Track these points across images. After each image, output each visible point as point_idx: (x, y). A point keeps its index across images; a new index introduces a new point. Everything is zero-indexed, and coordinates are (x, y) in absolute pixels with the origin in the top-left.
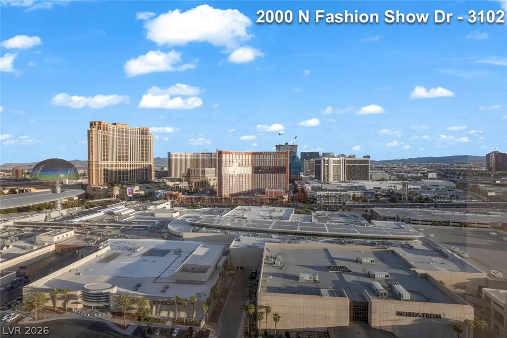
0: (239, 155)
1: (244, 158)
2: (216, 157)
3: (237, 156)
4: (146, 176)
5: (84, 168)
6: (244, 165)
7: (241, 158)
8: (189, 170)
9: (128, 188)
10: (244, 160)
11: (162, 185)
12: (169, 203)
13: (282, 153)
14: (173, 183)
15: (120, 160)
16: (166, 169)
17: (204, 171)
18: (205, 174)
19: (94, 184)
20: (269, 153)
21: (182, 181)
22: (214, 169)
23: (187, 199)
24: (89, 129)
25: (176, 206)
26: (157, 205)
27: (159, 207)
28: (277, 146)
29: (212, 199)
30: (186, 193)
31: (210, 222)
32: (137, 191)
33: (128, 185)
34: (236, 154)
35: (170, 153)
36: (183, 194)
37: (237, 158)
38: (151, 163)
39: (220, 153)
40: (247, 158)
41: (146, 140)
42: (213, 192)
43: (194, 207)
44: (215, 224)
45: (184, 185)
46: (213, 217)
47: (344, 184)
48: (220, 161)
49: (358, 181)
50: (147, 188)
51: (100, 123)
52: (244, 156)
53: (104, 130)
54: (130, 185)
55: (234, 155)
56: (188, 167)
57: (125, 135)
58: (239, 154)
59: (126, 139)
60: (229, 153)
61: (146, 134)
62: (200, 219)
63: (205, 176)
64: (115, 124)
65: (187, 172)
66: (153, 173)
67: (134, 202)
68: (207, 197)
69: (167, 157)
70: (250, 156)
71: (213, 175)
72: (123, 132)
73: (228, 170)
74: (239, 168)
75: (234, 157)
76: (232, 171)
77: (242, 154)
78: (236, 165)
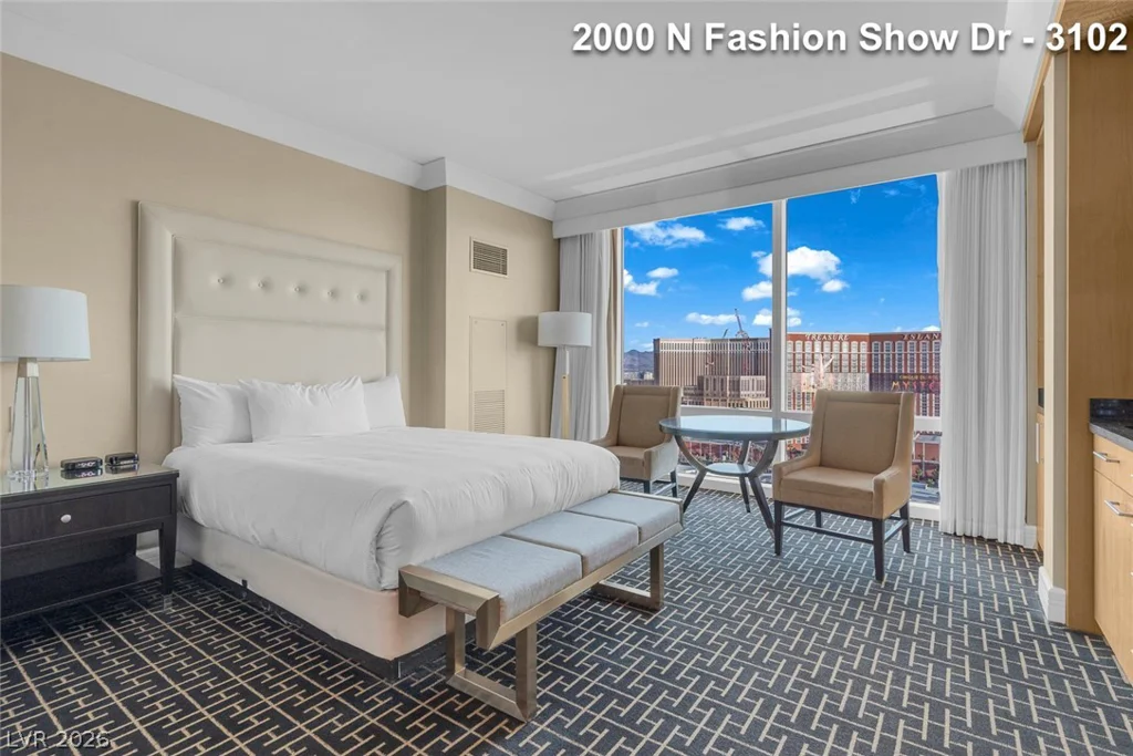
0: (832, 341)
1: (845, 350)
2: (767, 351)
3: (827, 344)
6: (845, 369)
7: (836, 349)
8: (701, 380)
10: (845, 357)
16: (649, 376)
17: (739, 381)
18: (738, 390)
20: (924, 335)
22: (762, 377)
34: (822, 341)
35: (658, 340)
37: (827, 350)
40: (854, 351)
52: (845, 344)
55: (818, 345)
56: (699, 372)
58: (832, 339)
60: (803, 338)
63: (739, 395)
65: (696, 383)
70: (864, 344)
71: (759, 392)
73: (799, 382)
74: (831, 377)
75: (817, 350)
76: (812, 383)
77: (841, 341)
78: (823, 368)
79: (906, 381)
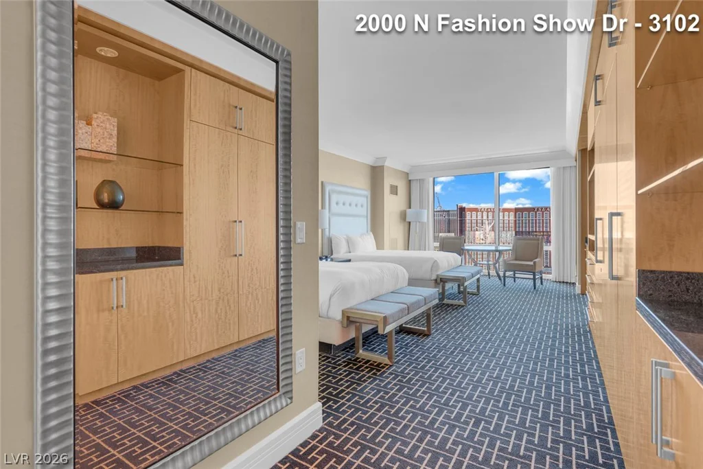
1: (501, 217)
2: (456, 218)
3: (490, 214)
10: (501, 221)
34: (488, 212)
39: (462, 210)
40: (506, 218)
48: (462, 222)
55: (485, 214)
60: (476, 210)
70: (512, 214)
73: (474, 236)
76: (482, 237)
77: (499, 212)
78: (488, 228)
79: (536, 235)
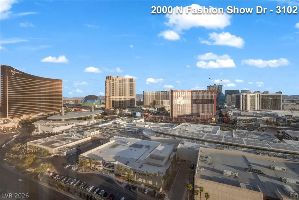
1: (186, 94)
2: (170, 94)
3: (182, 93)
4: (132, 104)
5: (103, 100)
6: (186, 98)
7: (184, 94)
8: (154, 101)
9: (123, 110)
10: (186, 96)
11: (140, 109)
12: (143, 119)
13: (211, 91)
14: (145, 108)
15: (119, 96)
16: (142, 100)
17: (163, 102)
18: (163, 103)
19: (108, 108)
20: (202, 91)
21: (150, 107)
22: (168, 101)
23: (153, 117)
24: (106, 80)
25: (147, 121)
26: (137, 120)
27: (138, 121)
28: (208, 86)
29: (167, 118)
30: (152, 114)
31: (166, 132)
32: (127, 112)
33: (123, 108)
34: (181, 92)
35: (144, 91)
36: (151, 114)
37: (182, 94)
38: (134, 97)
39: (172, 91)
40: (188, 94)
41: (132, 85)
42: (167, 114)
43: (157, 122)
44: (169, 133)
45: (151, 109)
46: (167, 128)
47: (259, 112)
48: (172, 96)
49: (271, 110)
50: (132, 110)
51: (111, 77)
52: (186, 93)
53: (112, 80)
54: (124, 109)
55: (180, 93)
56: (154, 99)
57: (122, 82)
58: (183, 91)
59: (123, 85)
60: (177, 91)
61: (132, 81)
62: (160, 129)
63: (163, 105)
64: (117, 77)
65: (153, 102)
66: (135, 102)
67: (126, 118)
68: (164, 117)
69: (142, 94)
70: (190, 93)
71: (168, 104)
72: (121, 81)
73: (176, 101)
74: (183, 100)
75: (180, 94)
76: (179, 102)
77: (185, 92)
78: (181, 98)
79: (199, 101)
